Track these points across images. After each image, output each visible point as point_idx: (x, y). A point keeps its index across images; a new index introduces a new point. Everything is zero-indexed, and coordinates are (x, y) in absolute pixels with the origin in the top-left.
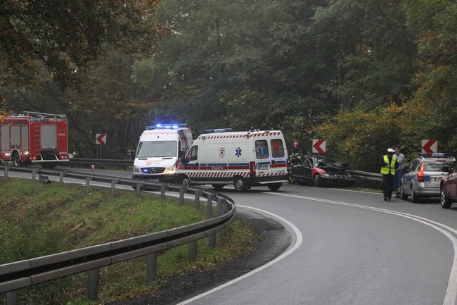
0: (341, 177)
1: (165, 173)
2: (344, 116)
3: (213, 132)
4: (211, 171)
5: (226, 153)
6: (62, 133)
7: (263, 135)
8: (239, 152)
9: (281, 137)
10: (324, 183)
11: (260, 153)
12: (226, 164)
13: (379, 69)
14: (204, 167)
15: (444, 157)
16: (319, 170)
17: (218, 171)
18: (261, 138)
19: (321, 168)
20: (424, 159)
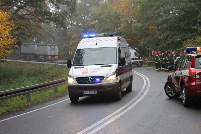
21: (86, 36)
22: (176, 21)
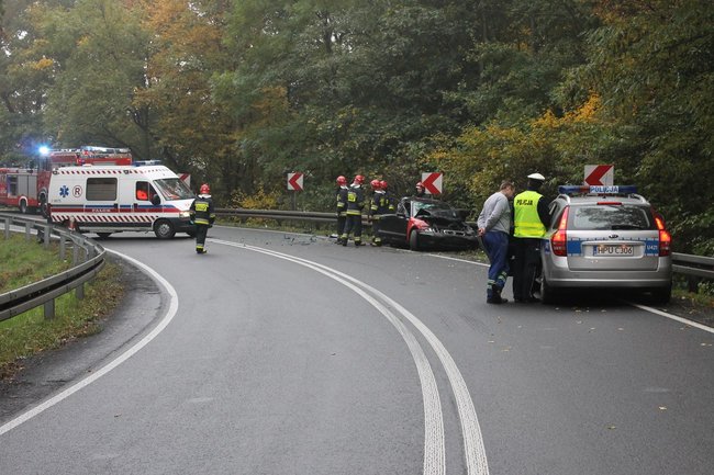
0: (454, 232)
2: (471, 136)
10: (425, 245)
13: (531, 63)
15: (617, 195)
16: (418, 222)
19: (422, 219)
20: (568, 198)
22: (377, 71)
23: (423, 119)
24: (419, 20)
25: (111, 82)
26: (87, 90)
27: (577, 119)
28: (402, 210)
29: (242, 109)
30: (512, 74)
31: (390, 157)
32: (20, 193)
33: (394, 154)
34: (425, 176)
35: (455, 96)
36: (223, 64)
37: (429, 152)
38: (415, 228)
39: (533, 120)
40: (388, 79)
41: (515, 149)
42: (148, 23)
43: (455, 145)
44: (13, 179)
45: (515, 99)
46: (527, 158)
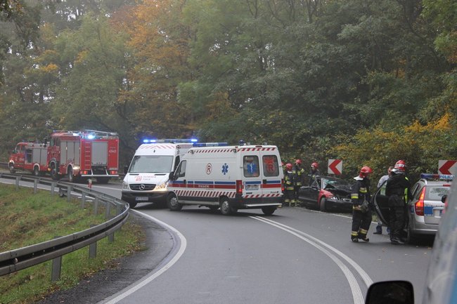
1: (155, 190)
2: (363, 135)
3: (205, 146)
4: (198, 190)
5: (213, 169)
6: (114, 149)
7: (254, 149)
8: (225, 169)
9: (276, 152)
10: (330, 208)
11: (249, 170)
12: (212, 183)
13: (406, 87)
14: (191, 185)
16: (326, 193)
17: (204, 190)
18: (251, 153)
19: (329, 190)
20: (426, 182)
21: (146, 141)
22: (297, 86)
23: (329, 121)
24: (328, 52)
25: (103, 85)
26: (86, 89)
27: (436, 127)
28: (316, 184)
29: (199, 109)
30: (392, 94)
31: (305, 146)
32: (34, 161)
33: (308, 145)
34: (331, 161)
35: (352, 107)
36: (183, 75)
37: (333, 146)
38: (324, 196)
39: (406, 126)
40: (305, 92)
41: (393, 146)
42: (130, 43)
43: (351, 141)
44: (30, 151)
45: (394, 111)
46: (401, 152)
